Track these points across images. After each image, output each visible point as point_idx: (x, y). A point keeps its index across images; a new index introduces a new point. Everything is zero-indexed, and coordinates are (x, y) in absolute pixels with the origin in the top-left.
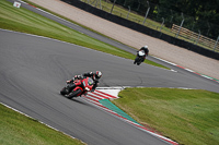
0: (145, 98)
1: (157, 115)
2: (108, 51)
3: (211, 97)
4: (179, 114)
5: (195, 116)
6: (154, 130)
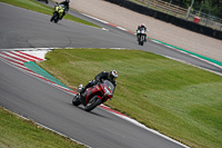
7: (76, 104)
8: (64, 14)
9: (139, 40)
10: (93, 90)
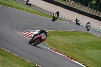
0: (53, 36)
1: (59, 44)
2: (34, 12)
3: (85, 35)
4: (69, 43)
5: (78, 44)
6: (57, 51)
7: (30, 43)
8: (57, 17)
9: (87, 28)
10: (37, 37)
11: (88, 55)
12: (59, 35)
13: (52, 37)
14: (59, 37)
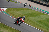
1: (16, 14)
3: (28, 10)
4: (21, 14)
5: (25, 14)
11: (30, 19)
12: (16, 10)
13: (13, 11)
14: (16, 11)
